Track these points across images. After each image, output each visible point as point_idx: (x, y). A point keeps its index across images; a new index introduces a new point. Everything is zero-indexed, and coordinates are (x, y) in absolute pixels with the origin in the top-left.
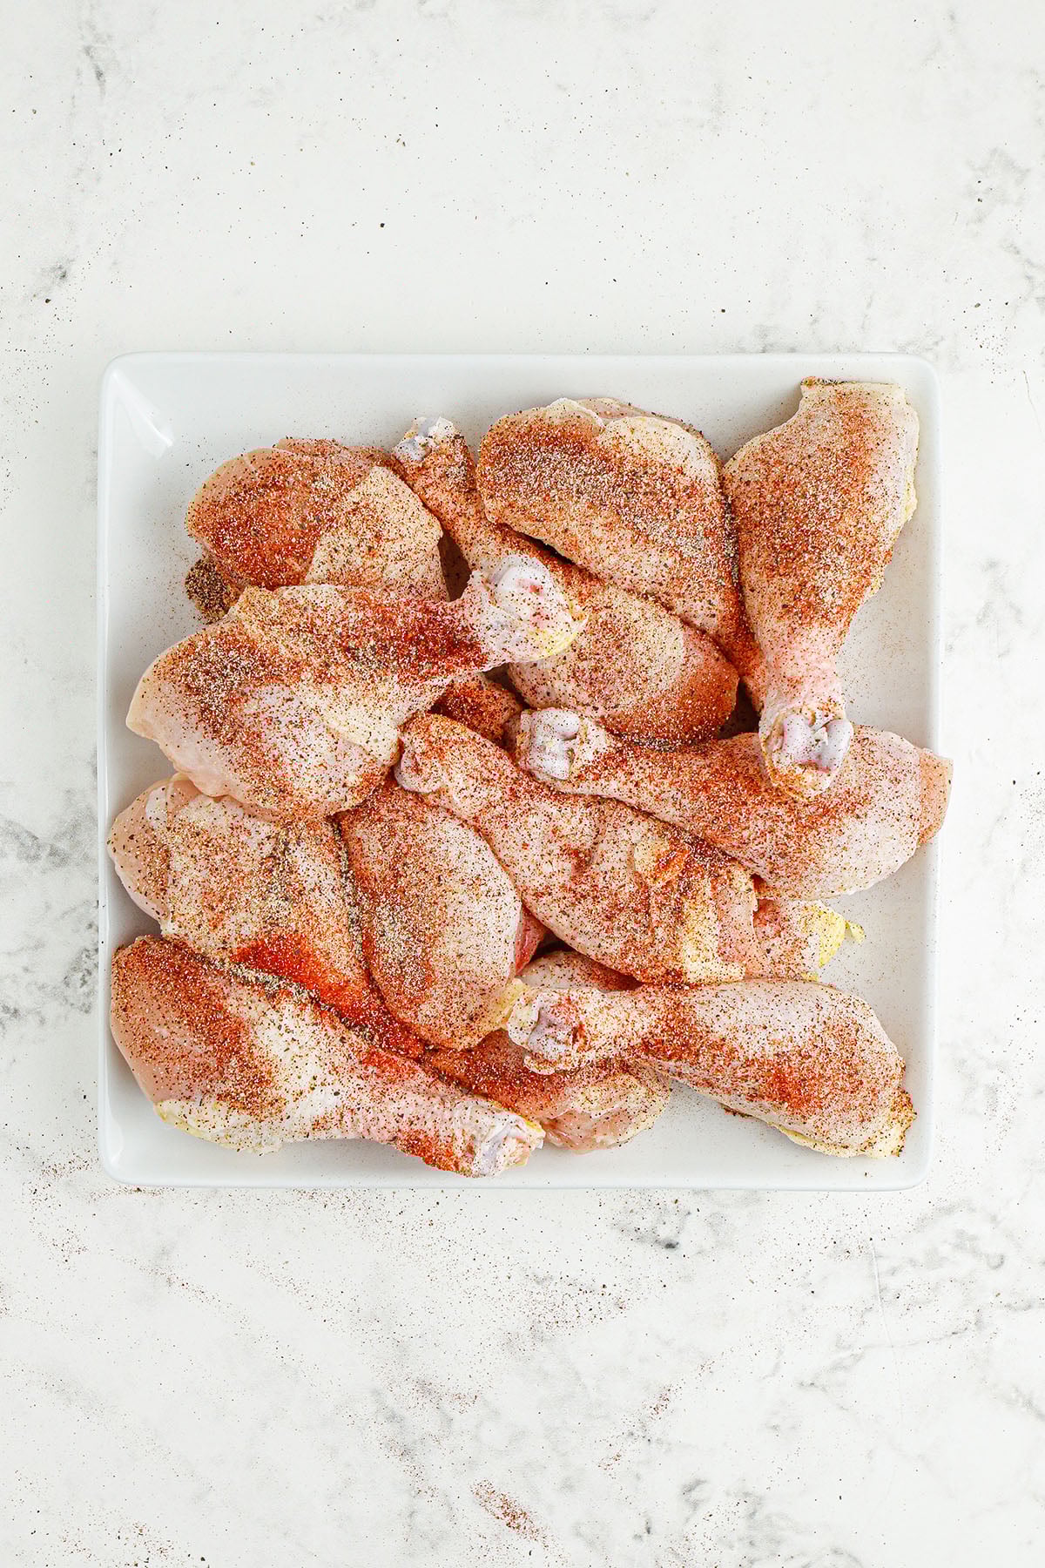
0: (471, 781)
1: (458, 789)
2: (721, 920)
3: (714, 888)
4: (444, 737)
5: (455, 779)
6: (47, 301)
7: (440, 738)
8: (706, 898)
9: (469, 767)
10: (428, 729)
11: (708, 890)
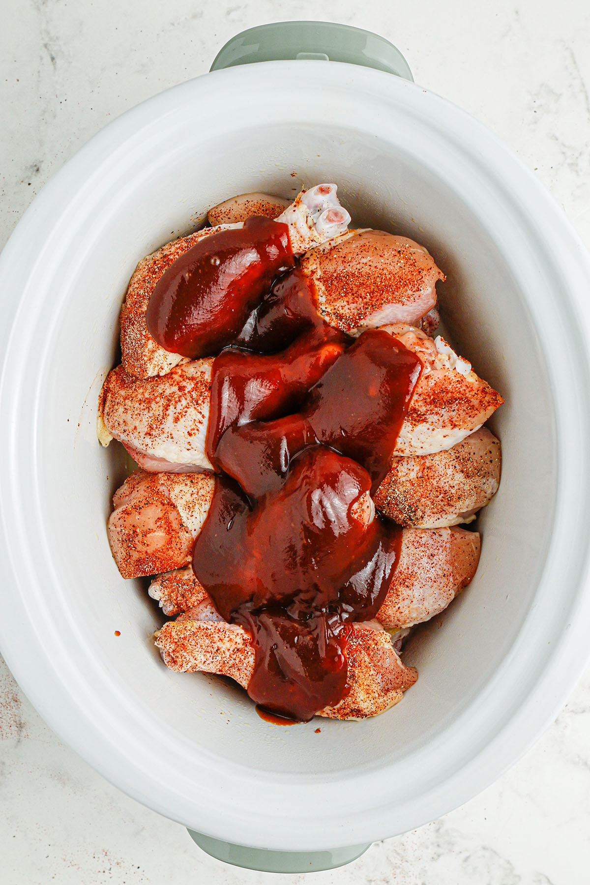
0: (208, 655)
1: (202, 662)
2: (380, 672)
3: (369, 655)
4: (182, 636)
5: (198, 658)
6: (29, 184)
7: (180, 638)
8: (367, 663)
9: (204, 647)
10: (171, 635)
11: (367, 658)
